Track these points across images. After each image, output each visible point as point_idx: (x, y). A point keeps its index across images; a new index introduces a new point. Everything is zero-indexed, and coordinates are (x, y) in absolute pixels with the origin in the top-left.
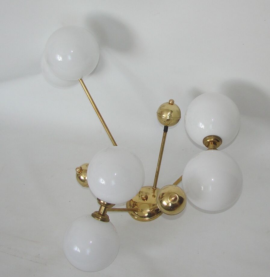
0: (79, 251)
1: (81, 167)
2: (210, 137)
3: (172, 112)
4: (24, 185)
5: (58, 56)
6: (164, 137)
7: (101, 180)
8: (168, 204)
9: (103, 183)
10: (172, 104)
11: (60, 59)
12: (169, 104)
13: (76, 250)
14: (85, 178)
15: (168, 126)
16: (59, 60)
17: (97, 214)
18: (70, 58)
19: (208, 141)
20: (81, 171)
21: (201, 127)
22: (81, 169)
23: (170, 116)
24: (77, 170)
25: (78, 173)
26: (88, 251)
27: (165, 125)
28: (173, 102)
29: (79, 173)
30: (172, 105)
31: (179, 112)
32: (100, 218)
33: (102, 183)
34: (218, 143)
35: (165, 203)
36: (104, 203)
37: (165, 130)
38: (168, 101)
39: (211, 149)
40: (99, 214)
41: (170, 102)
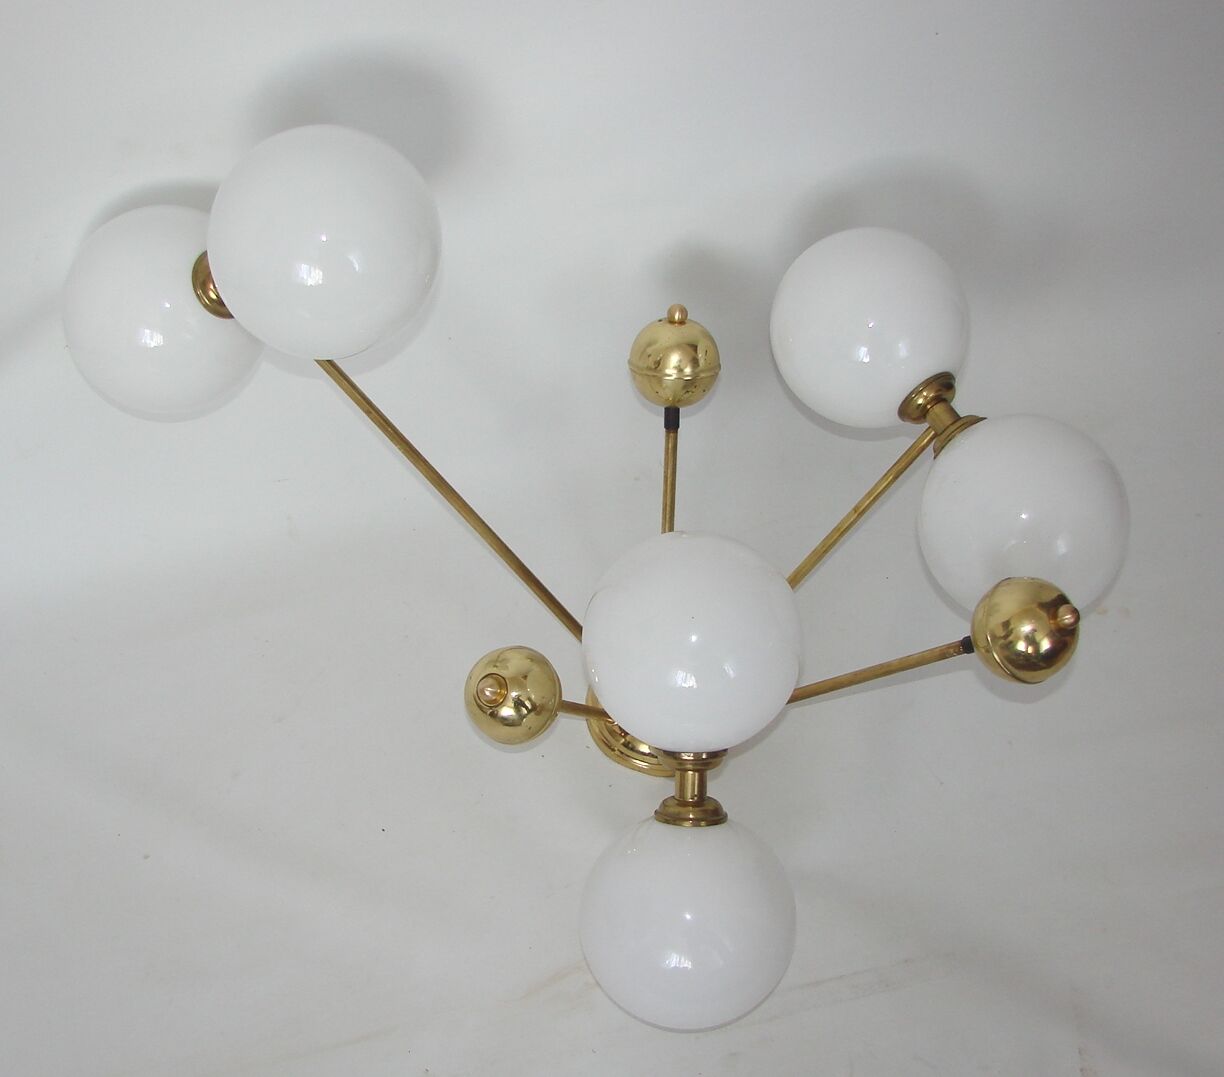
2: (921, 387)
5: (304, 267)
6: (672, 451)
10: (682, 322)
11: (311, 276)
15: (677, 405)
16: (310, 282)
17: (674, 809)
19: (920, 401)
24: (488, 693)
28: (684, 311)
30: (685, 327)
32: (691, 816)
34: (946, 395)
36: (695, 760)
37: (672, 421)
38: (664, 315)
39: (948, 427)
40: (683, 803)
41: (676, 317)
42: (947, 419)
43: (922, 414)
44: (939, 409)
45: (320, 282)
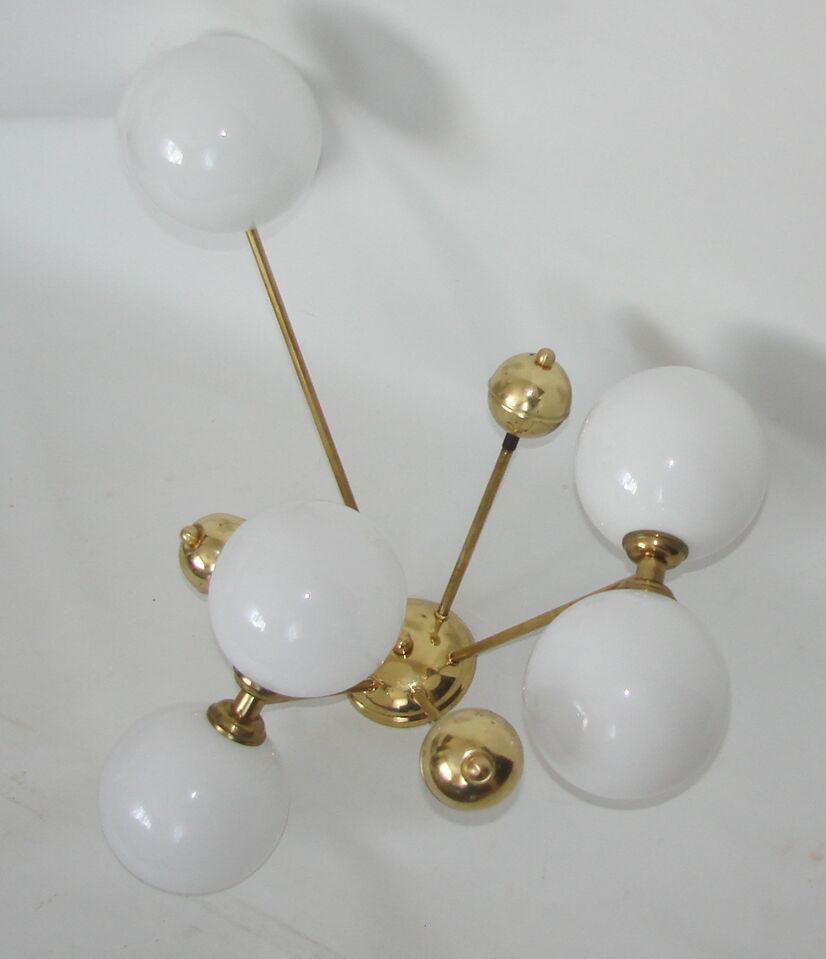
0: (147, 824)
1: (199, 528)
2: (649, 534)
3: (541, 392)
4: (12, 506)
5: (171, 143)
6: (502, 466)
7: (254, 614)
8: (455, 778)
9: (260, 624)
10: (547, 367)
11: (175, 156)
12: (537, 363)
13: (138, 817)
14: (207, 566)
15: (518, 435)
16: (172, 159)
17: (223, 711)
18: (209, 162)
19: (642, 545)
20: (200, 539)
21: (626, 487)
22: (200, 534)
23: (533, 402)
24: (185, 537)
25: (186, 547)
26: (178, 833)
27: (510, 432)
28: (552, 358)
29: (192, 546)
30: (545, 372)
31: (566, 397)
32: (233, 730)
33: (254, 623)
34: (670, 559)
35: (446, 771)
36: (252, 687)
37: (510, 443)
38: (536, 351)
39: (645, 580)
40: (233, 713)
41: (541, 359)
42: (648, 574)
43: (637, 557)
44: (652, 562)
45: (180, 163)
